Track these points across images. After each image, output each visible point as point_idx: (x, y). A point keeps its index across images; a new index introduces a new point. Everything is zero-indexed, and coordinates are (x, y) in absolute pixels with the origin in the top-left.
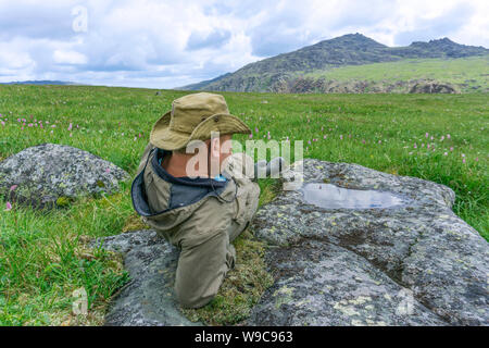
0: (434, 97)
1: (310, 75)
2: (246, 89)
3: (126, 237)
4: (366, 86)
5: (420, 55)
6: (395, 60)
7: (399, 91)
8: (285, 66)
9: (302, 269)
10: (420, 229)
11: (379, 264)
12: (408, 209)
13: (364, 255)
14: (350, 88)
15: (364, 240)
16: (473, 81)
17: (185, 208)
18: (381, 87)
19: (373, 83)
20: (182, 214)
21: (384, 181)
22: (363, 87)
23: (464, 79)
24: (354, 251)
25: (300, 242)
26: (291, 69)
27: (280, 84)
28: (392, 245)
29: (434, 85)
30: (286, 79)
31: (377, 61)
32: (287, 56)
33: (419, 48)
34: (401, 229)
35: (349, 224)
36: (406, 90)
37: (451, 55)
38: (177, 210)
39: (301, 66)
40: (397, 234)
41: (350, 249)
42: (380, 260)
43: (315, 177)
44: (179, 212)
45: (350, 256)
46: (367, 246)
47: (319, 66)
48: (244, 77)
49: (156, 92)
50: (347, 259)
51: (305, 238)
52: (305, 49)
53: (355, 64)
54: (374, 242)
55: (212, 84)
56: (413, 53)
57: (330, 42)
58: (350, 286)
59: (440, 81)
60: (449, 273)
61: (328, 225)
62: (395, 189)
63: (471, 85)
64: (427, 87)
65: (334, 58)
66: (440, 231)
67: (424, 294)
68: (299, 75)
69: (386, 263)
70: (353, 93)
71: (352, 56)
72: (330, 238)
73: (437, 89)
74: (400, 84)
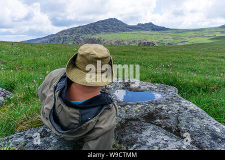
0: (148, 47)
1: (94, 36)
2: (63, 43)
3: (22, 135)
4: (120, 42)
5: (141, 29)
6: (131, 31)
7: (134, 45)
8: (82, 31)
9: (137, 139)
10: (178, 109)
11: (168, 129)
12: (166, 99)
13: (160, 125)
14: (113, 43)
15: (155, 117)
16: (162, 41)
17: (92, 120)
18: (126, 43)
19: (123, 41)
20: (91, 125)
21: (150, 86)
22: (118, 42)
23: (159, 40)
24: (154, 124)
25: (126, 123)
26: (85, 34)
27: (80, 41)
28: (170, 119)
29: (148, 42)
30: (83, 38)
31: (124, 31)
32: (83, 27)
33: (140, 26)
34: (170, 110)
35: (146, 110)
36: (136, 44)
37: (153, 30)
38: (87, 123)
39: (89, 32)
40: (169, 112)
41: (152, 123)
42: (168, 127)
43: (118, 87)
44: (89, 124)
45: (155, 127)
46: (158, 120)
47: (98, 32)
48: (61, 36)
49: (13, 44)
50: (154, 129)
51: (127, 120)
52: (91, 24)
53: (114, 32)
54: (160, 118)
55: (43, 40)
56: (139, 28)
57: (102, 21)
58: (165, 144)
59: (150, 41)
60: (200, 129)
61: (136, 112)
62: (156, 90)
63: (161, 43)
64: (145, 43)
65: (105, 29)
66: (186, 109)
67: (195, 142)
68: (89, 36)
69: (171, 128)
70: (114, 46)
71: (113, 29)
72: (140, 118)
73: (149, 44)
74: (134, 41)
